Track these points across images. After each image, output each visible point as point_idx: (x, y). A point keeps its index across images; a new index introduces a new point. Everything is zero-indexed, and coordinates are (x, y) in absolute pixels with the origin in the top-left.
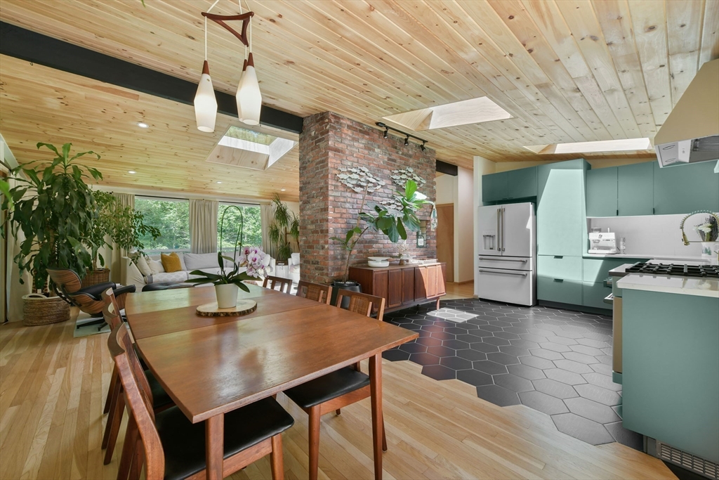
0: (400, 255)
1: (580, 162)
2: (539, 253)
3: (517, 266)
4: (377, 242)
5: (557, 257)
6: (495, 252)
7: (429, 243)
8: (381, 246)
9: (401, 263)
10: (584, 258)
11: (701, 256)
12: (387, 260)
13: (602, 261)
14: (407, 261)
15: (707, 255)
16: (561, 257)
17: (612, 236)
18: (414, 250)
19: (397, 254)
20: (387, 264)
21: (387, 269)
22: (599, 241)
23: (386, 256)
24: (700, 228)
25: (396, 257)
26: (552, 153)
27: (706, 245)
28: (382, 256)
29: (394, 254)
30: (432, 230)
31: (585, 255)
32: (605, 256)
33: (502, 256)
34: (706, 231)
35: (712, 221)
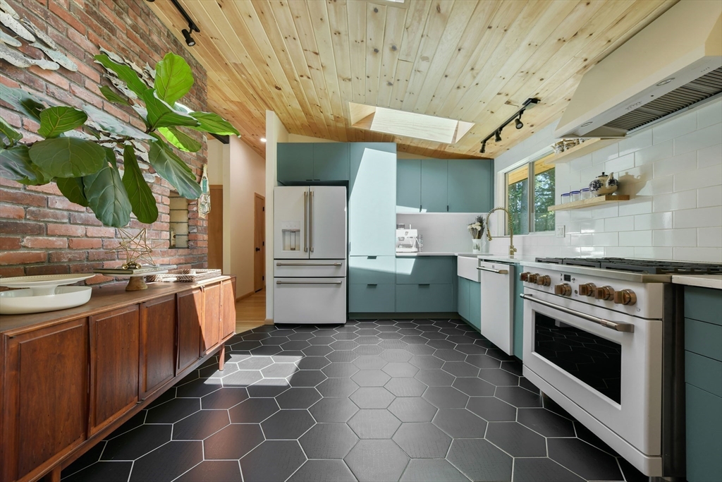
0: (131, 267)
2: (351, 254)
3: (329, 271)
4: (40, 231)
5: (370, 257)
6: (300, 254)
7: (195, 240)
8: (60, 242)
9: (133, 287)
10: (397, 257)
11: (472, 251)
12: (85, 283)
14: (150, 279)
15: (477, 250)
16: (374, 257)
17: (414, 233)
18: (163, 254)
19: (117, 264)
20: (84, 295)
21: (84, 313)
22: (404, 238)
23: (78, 271)
24: (474, 226)
25: (119, 271)
26: (367, 128)
27: (475, 241)
28: (65, 270)
29: (108, 264)
30: (201, 215)
31: (398, 254)
32: (416, 254)
33: (310, 259)
34: (479, 228)
35: (480, 220)
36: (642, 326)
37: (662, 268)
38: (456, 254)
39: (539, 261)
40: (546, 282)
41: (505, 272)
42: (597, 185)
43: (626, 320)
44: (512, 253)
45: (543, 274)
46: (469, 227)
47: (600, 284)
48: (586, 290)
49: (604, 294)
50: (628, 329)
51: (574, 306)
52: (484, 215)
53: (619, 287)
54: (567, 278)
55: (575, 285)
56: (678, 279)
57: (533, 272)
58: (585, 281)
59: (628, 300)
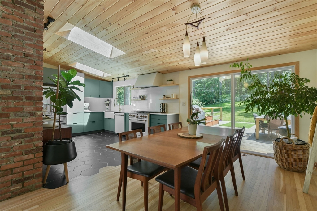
1: (83, 75)
5: (74, 114)
10: (84, 113)
13: (90, 114)
16: (76, 113)
17: (88, 104)
27: (107, 107)
31: (85, 112)
32: (90, 112)
33: (52, 115)
34: (108, 103)
35: (108, 100)
36: (147, 120)
37: (149, 112)
38: (104, 111)
39: (132, 112)
40: (134, 116)
41: (123, 115)
42: (140, 97)
43: (146, 120)
44: (120, 110)
45: (133, 114)
46: (105, 102)
47: (142, 115)
48: (141, 116)
49: (143, 117)
50: (146, 121)
51: (139, 119)
52: (109, 99)
53: (145, 115)
54: (138, 115)
55: (139, 116)
56: (151, 114)
57: (131, 114)
58: (141, 115)
59: (146, 117)
